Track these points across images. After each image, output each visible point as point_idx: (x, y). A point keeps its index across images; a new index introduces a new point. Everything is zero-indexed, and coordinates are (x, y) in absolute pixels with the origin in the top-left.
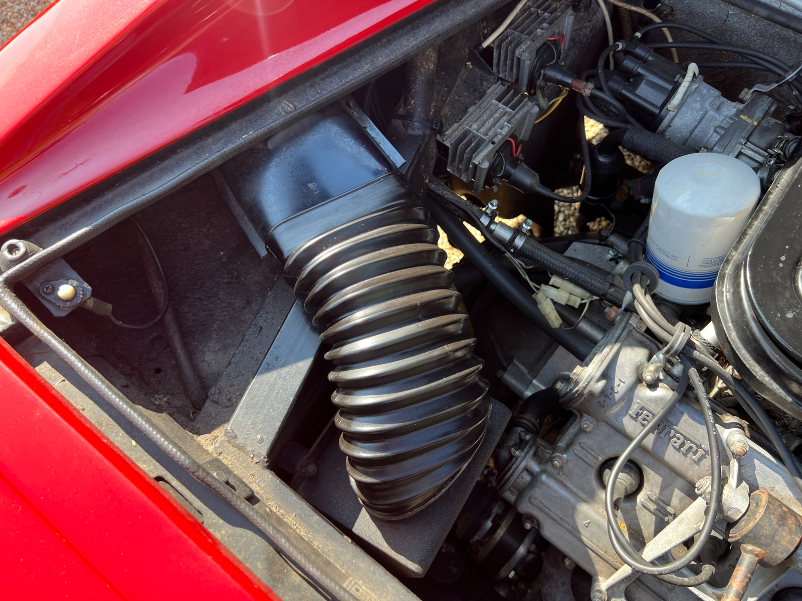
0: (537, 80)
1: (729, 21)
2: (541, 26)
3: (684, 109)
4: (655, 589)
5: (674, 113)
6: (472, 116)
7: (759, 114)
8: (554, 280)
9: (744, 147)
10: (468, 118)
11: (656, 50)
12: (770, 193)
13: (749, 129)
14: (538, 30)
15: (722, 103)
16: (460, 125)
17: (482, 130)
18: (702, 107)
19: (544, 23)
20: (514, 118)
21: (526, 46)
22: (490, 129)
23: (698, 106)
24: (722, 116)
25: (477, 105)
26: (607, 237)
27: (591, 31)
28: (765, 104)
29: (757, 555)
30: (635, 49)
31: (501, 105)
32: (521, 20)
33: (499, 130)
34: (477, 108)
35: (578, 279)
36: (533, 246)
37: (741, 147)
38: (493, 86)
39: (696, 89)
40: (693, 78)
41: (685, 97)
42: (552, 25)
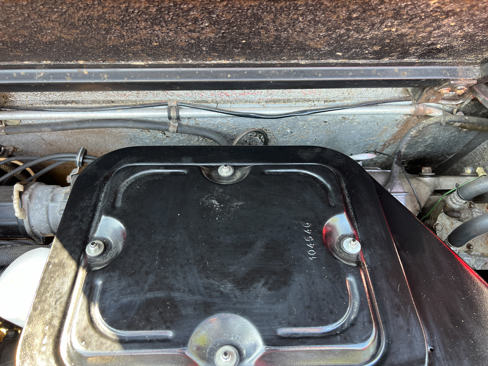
3: (31, 213)
15: (54, 196)
18: (42, 205)
23: (39, 206)
24: (58, 203)
39: (30, 197)
40: (21, 194)
41: (25, 206)
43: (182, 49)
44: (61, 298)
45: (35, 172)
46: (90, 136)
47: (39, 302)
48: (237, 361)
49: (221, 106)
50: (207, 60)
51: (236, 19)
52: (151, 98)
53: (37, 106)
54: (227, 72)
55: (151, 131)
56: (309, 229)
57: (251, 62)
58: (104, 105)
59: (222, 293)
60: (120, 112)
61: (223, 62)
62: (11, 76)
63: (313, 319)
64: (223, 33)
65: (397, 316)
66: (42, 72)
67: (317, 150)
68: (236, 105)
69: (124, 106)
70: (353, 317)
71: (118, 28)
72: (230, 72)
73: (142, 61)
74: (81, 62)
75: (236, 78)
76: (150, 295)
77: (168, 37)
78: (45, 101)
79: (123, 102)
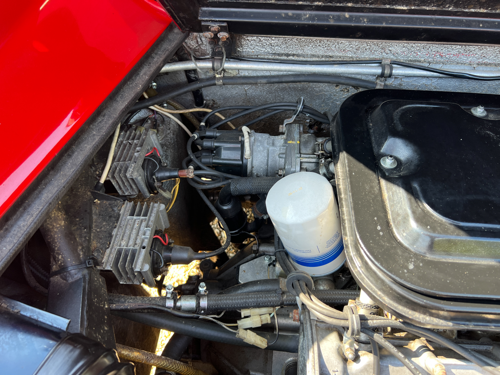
0: (154, 183)
1: (248, 93)
2: (136, 151)
3: (255, 154)
5: (251, 159)
6: (118, 236)
7: (297, 136)
8: (244, 313)
9: (301, 158)
10: (115, 240)
11: (218, 128)
12: (339, 185)
13: (297, 147)
14: (136, 154)
15: (273, 140)
16: (111, 249)
17: (131, 243)
18: (264, 148)
19: (137, 147)
20: (150, 221)
21: (133, 167)
22: (136, 239)
23: (261, 148)
24: (278, 147)
25: (117, 227)
26: (258, 250)
27: (173, 134)
28: (296, 129)
30: (205, 133)
31: (135, 217)
32: (120, 153)
33: (143, 236)
34: (118, 229)
35: (259, 304)
36: (215, 300)
37: (299, 159)
38: (123, 207)
40: (249, 133)
42: (144, 146)
49: (433, 66)
52: (366, 55)
53: (262, 57)
54: (480, 22)
60: (337, 67)
61: (482, 10)
62: (280, 16)
66: (307, 14)
68: (447, 66)
69: (342, 61)
72: (482, 22)
75: (488, 27)
78: (269, 53)
79: (340, 58)
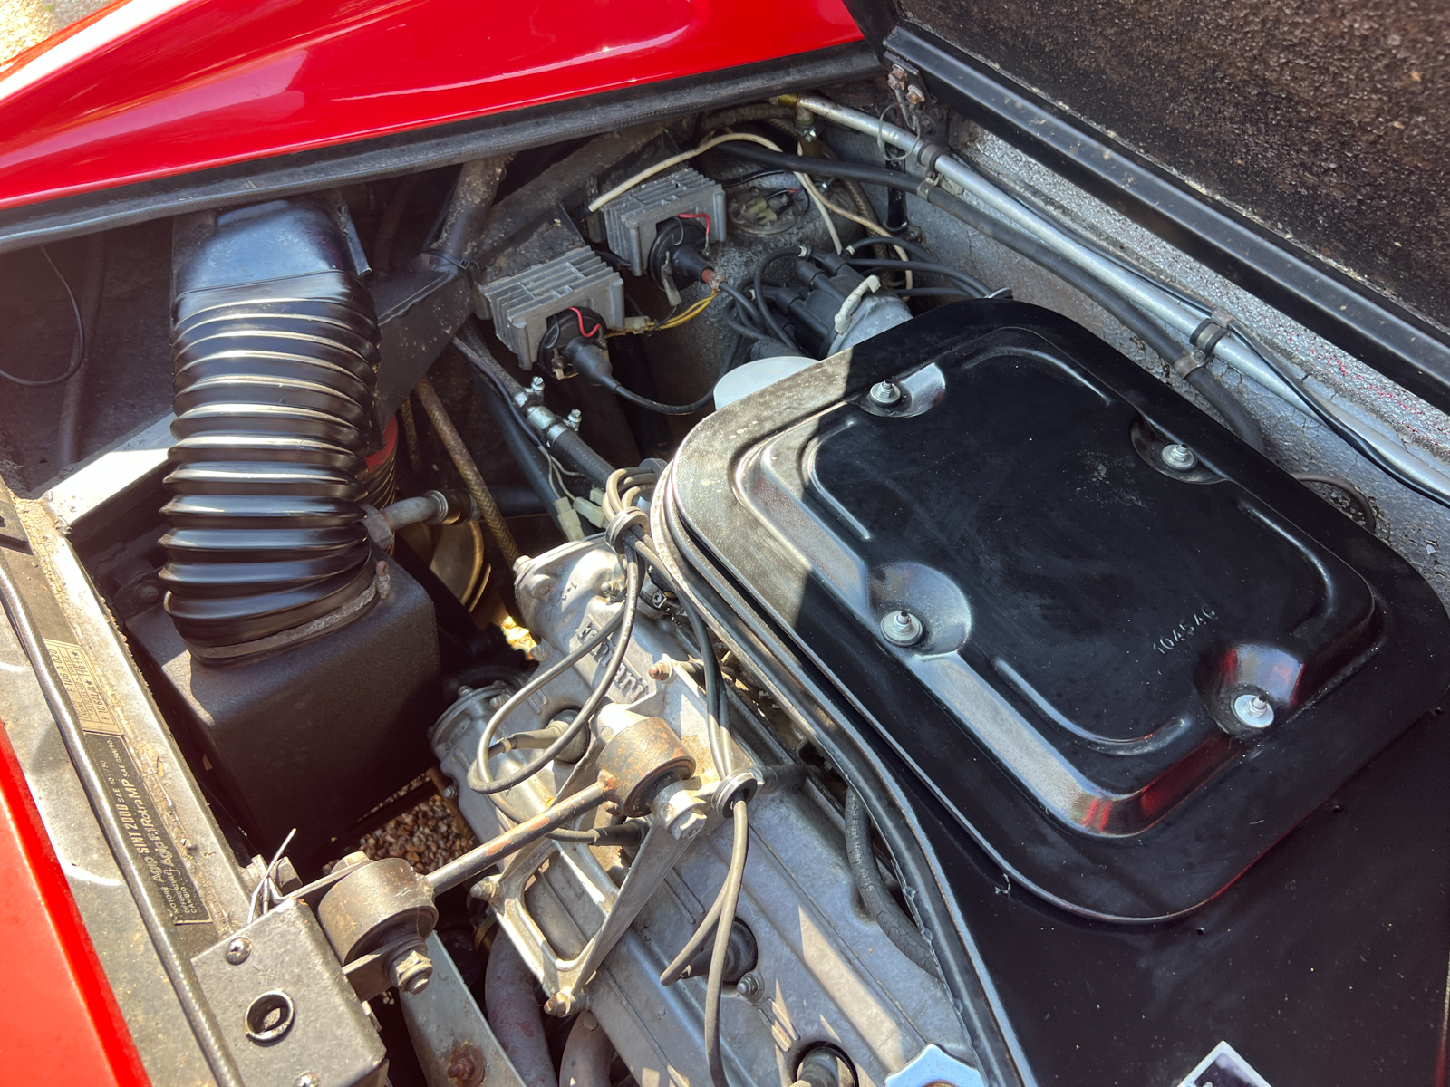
2: (668, 198)
3: (857, 333)
4: (563, 895)
5: (843, 337)
6: (533, 273)
10: (526, 275)
14: (664, 201)
16: (512, 280)
17: (538, 290)
19: (676, 195)
20: (585, 286)
21: (638, 213)
22: (548, 291)
25: (544, 265)
29: (607, 784)
31: (573, 269)
32: (652, 190)
33: (557, 294)
36: (571, 441)
38: (576, 249)
39: (874, 310)
40: (867, 294)
41: (856, 317)
42: (684, 199)
43: (1281, 198)
44: (796, 408)
45: (914, 286)
46: (1042, 291)
47: (772, 393)
48: (909, 641)
49: (1312, 384)
50: (1320, 251)
51: (1387, 181)
52: (1192, 282)
53: (1005, 180)
54: (1346, 300)
55: (1149, 349)
56: (1206, 619)
57: (1406, 306)
58: (1104, 244)
59: (977, 561)
60: (1118, 274)
61: (1351, 273)
62: (999, 99)
63: (1059, 695)
64: (1360, 202)
65: (1199, 838)
66: (1046, 117)
67: (1396, 566)
68: (1345, 404)
69: (1134, 266)
70: (1121, 753)
71: (1191, 97)
72: (1352, 303)
73: (1207, 187)
74: (1112, 134)
75: (1355, 320)
76: (889, 483)
77: (1265, 157)
78: (1022, 181)
79: (1138, 259)
